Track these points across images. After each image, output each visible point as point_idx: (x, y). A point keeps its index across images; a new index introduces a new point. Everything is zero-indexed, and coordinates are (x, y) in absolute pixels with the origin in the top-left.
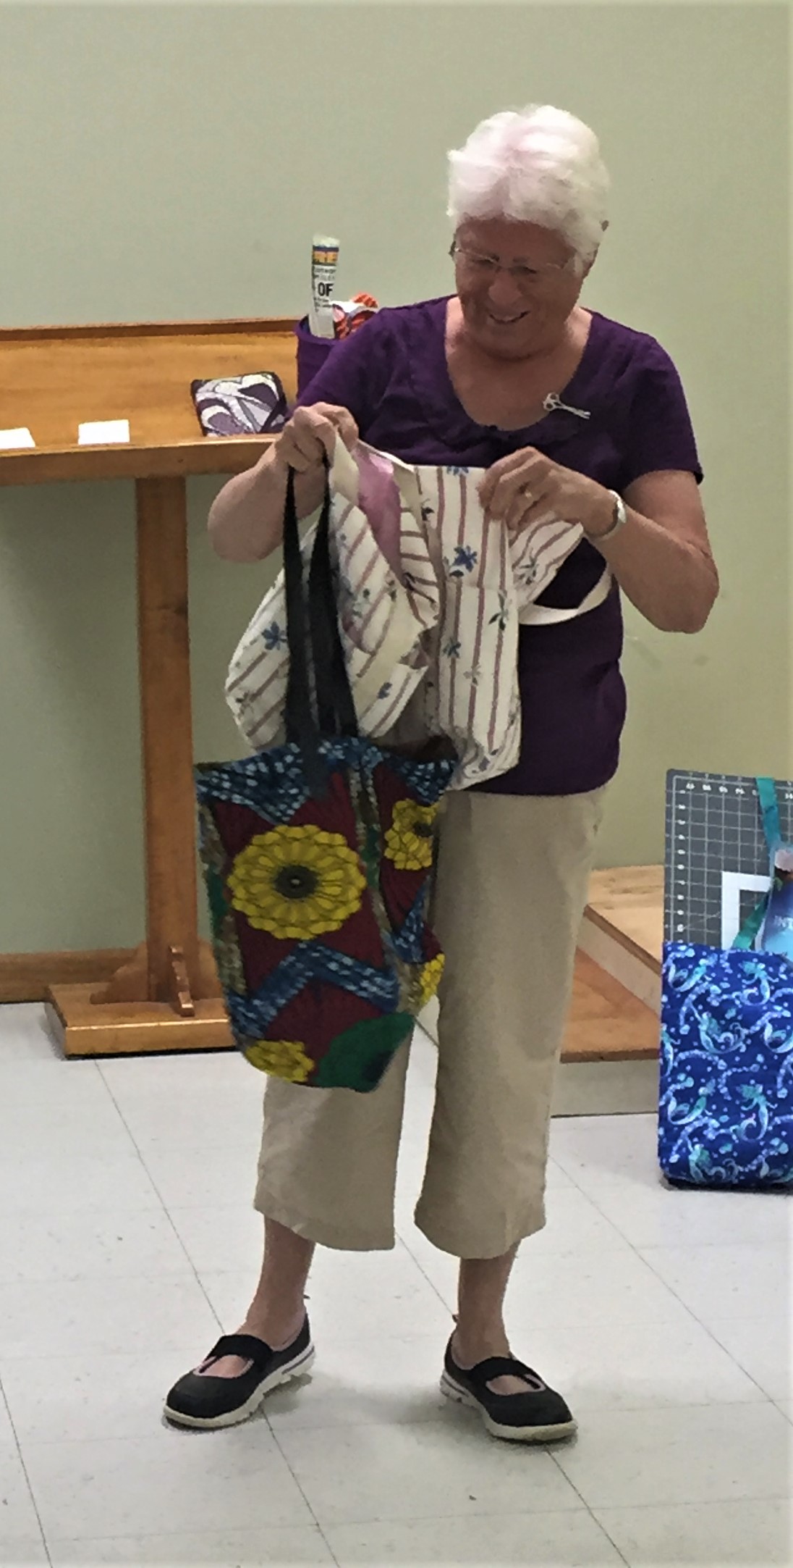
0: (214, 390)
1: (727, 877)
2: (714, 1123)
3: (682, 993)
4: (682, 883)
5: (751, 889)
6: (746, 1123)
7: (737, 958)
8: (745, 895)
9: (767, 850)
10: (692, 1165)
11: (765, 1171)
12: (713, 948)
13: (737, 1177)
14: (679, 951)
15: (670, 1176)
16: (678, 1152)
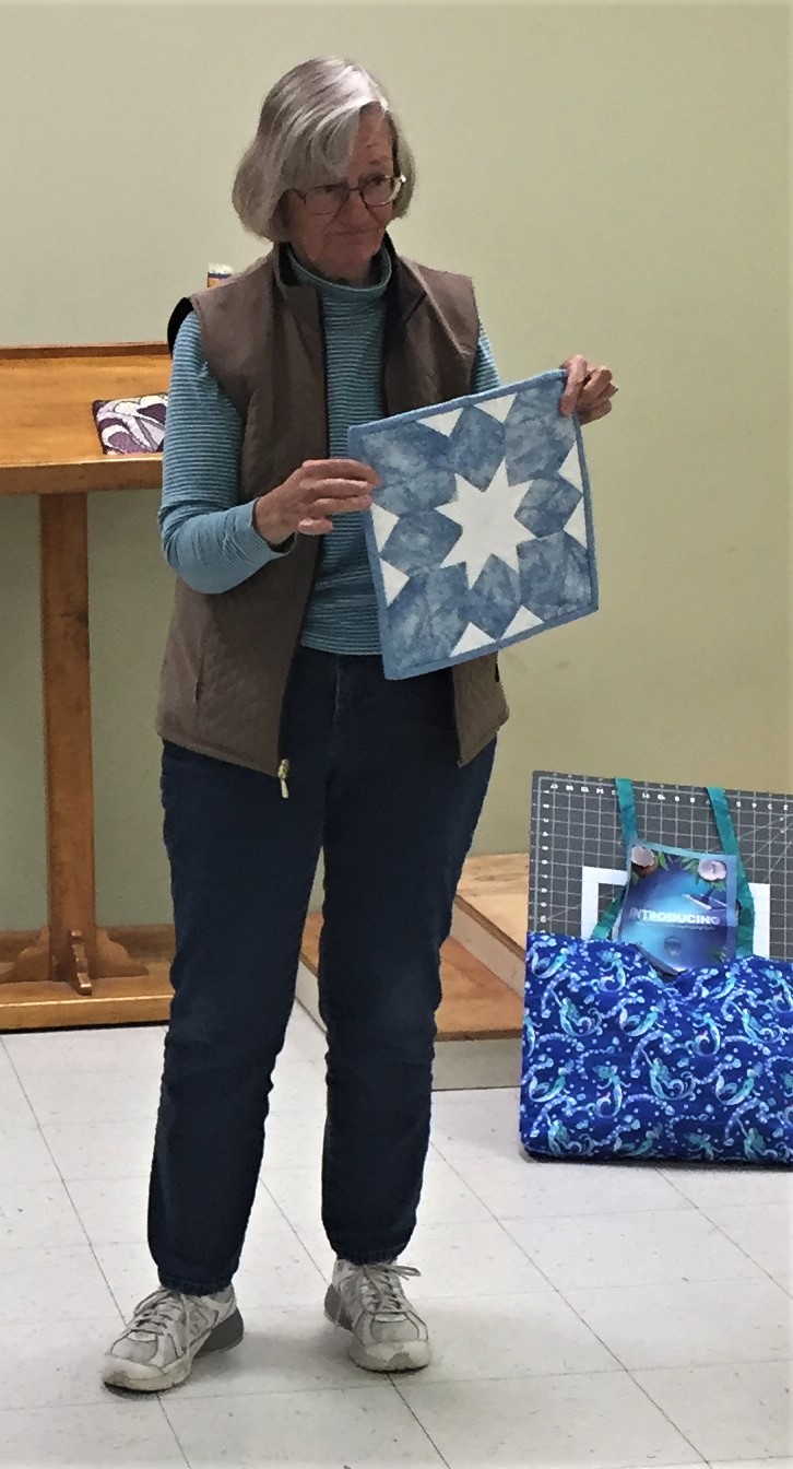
0: (114, 410)
1: (588, 872)
2: (572, 1100)
3: (543, 980)
4: (546, 876)
5: (609, 883)
6: (601, 1101)
7: (596, 948)
8: (603, 888)
9: (625, 845)
10: (551, 1139)
11: (618, 1145)
12: (573, 938)
13: (593, 1151)
14: (542, 940)
15: (530, 1149)
16: (537, 1128)
